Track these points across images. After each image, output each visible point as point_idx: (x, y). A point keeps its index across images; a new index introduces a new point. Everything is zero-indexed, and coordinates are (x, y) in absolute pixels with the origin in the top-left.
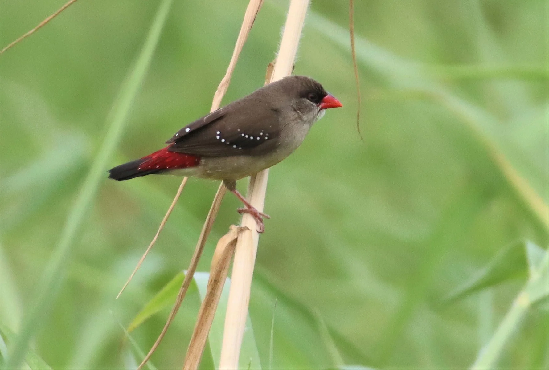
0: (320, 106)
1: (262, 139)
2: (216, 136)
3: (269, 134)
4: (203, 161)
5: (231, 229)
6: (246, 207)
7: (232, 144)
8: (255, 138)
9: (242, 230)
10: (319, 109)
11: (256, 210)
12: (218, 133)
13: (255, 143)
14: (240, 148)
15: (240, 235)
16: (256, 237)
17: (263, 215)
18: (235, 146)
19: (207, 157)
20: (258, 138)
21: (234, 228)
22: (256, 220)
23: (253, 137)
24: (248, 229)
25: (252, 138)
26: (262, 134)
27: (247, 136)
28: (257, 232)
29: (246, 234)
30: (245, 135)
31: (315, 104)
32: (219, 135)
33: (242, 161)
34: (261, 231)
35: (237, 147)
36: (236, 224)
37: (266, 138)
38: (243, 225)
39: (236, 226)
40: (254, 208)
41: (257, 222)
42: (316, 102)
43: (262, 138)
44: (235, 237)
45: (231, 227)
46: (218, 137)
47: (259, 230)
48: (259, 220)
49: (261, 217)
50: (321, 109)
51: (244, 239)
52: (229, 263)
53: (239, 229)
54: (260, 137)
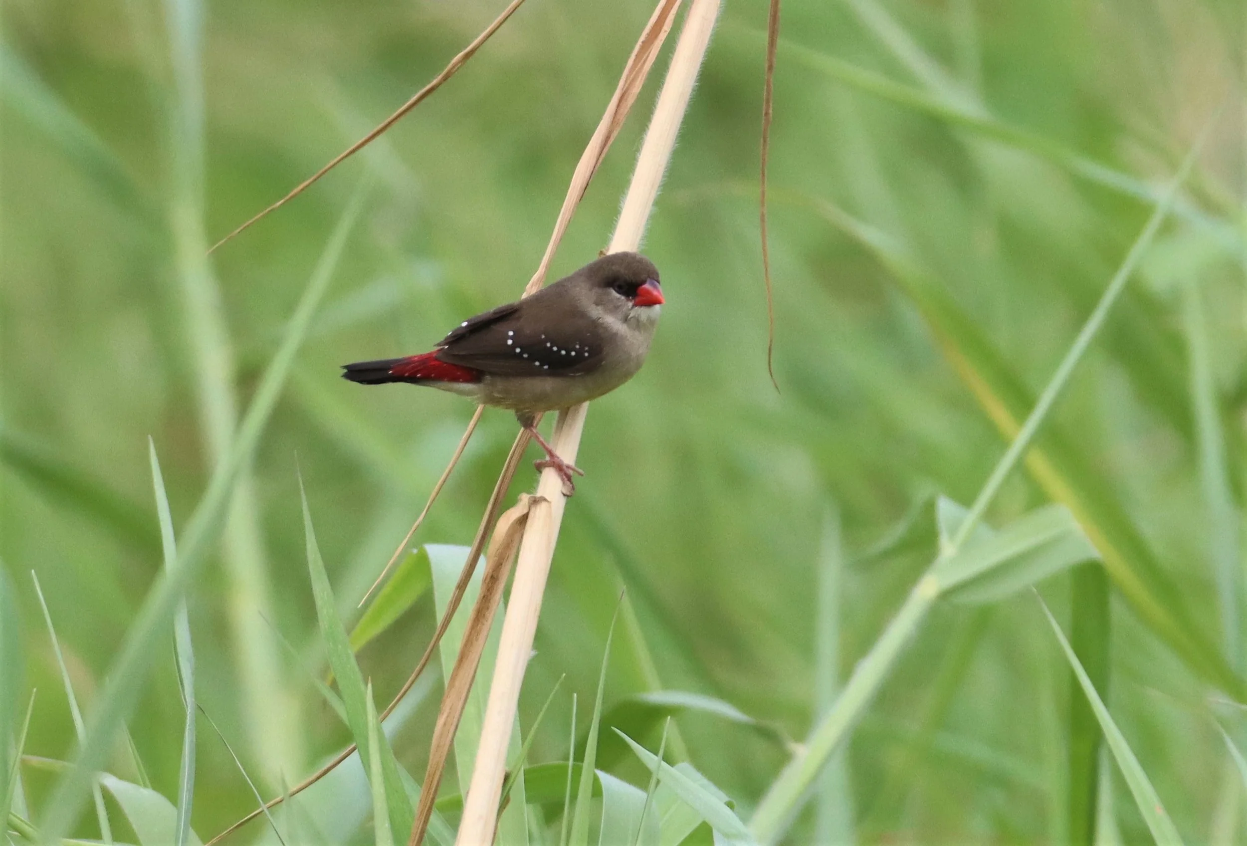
0: (633, 302)
1: (580, 356)
2: (507, 339)
3: (589, 348)
5: (521, 500)
6: (548, 458)
7: (532, 359)
8: (568, 353)
9: (535, 501)
10: (630, 305)
11: (562, 462)
12: (511, 334)
13: (568, 361)
14: (546, 367)
15: (533, 510)
17: (573, 470)
18: (537, 363)
19: (492, 374)
20: (573, 354)
21: (525, 498)
22: (561, 479)
23: (565, 350)
24: (545, 500)
25: (563, 352)
26: (578, 347)
27: (555, 349)
29: (543, 508)
30: (552, 347)
31: (623, 298)
32: (511, 339)
33: (547, 385)
34: (569, 494)
35: (542, 365)
36: (528, 493)
37: (586, 354)
38: (539, 494)
39: (528, 495)
40: (558, 458)
41: (563, 482)
43: (580, 353)
44: (525, 511)
45: (521, 496)
46: (510, 342)
47: (565, 493)
48: (565, 478)
49: (571, 474)
51: (539, 516)
52: (514, 551)
53: (533, 499)
54: (575, 351)
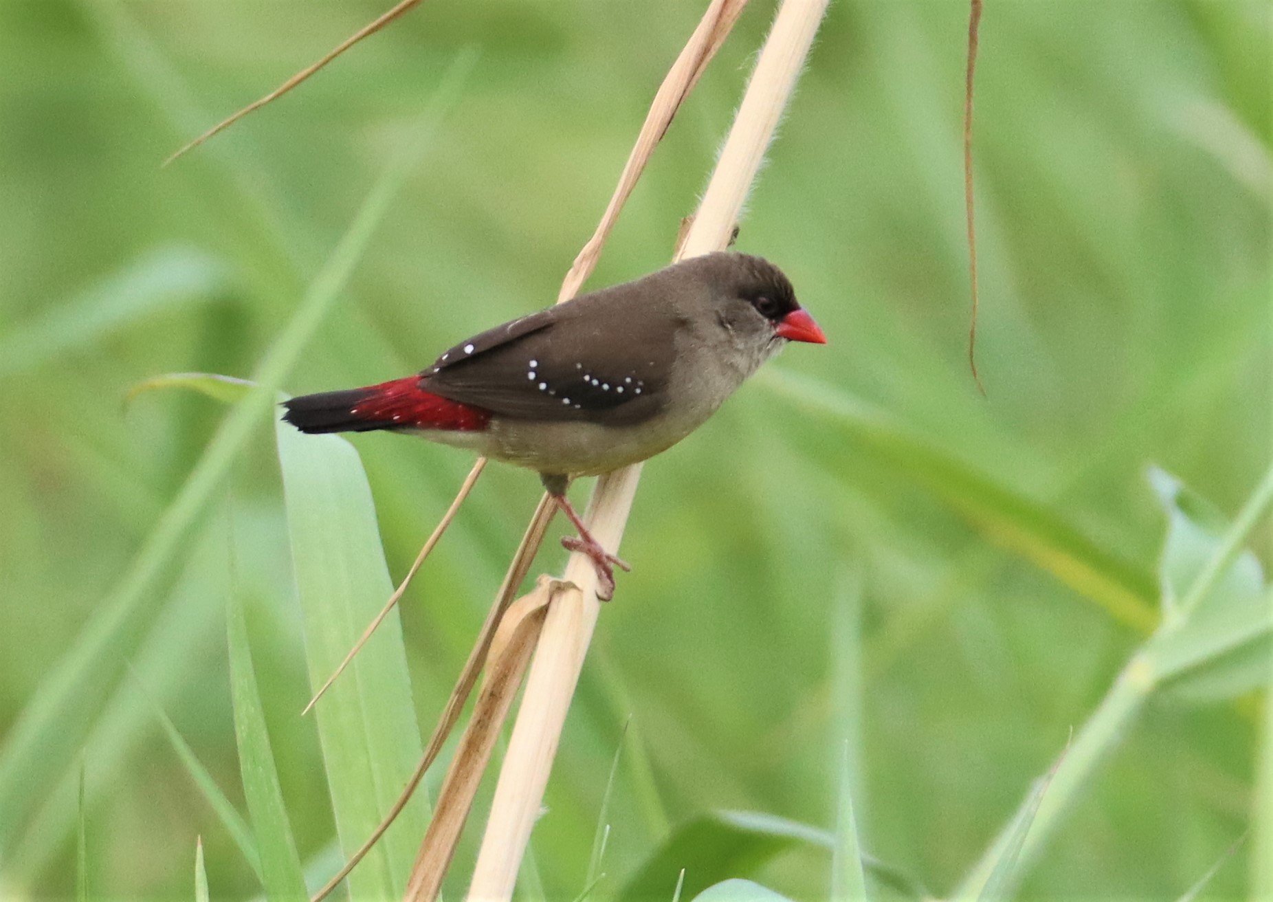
0: (778, 330)
1: (629, 394)
2: (528, 372)
3: (644, 382)
4: (495, 424)
5: (539, 584)
6: (579, 538)
7: (561, 394)
8: (613, 388)
9: (560, 589)
10: (774, 332)
11: (601, 550)
12: (533, 364)
13: (611, 400)
14: (578, 406)
15: (556, 599)
16: (592, 607)
17: (615, 562)
18: (566, 401)
19: (503, 416)
20: (620, 389)
21: (546, 581)
22: (597, 570)
23: (609, 384)
24: (574, 587)
25: (606, 387)
26: (628, 380)
27: (595, 382)
28: (596, 598)
29: (569, 598)
30: (591, 379)
31: (766, 321)
32: (534, 370)
33: (583, 435)
34: (605, 596)
35: (572, 404)
36: (551, 573)
37: (638, 391)
38: (566, 578)
39: (552, 579)
40: (595, 544)
41: (600, 577)
42: (770, 317)
43: (629, 389)
44: (544, 602)
45: (540, 580)
46: (532, 376)
47: (601, 593)
48: (603, 572)
49: (611, 566)
50: (778, 336)
51: (564, 607)
52: (525, 658)
53: (556, 585)
54: (623, 387)
